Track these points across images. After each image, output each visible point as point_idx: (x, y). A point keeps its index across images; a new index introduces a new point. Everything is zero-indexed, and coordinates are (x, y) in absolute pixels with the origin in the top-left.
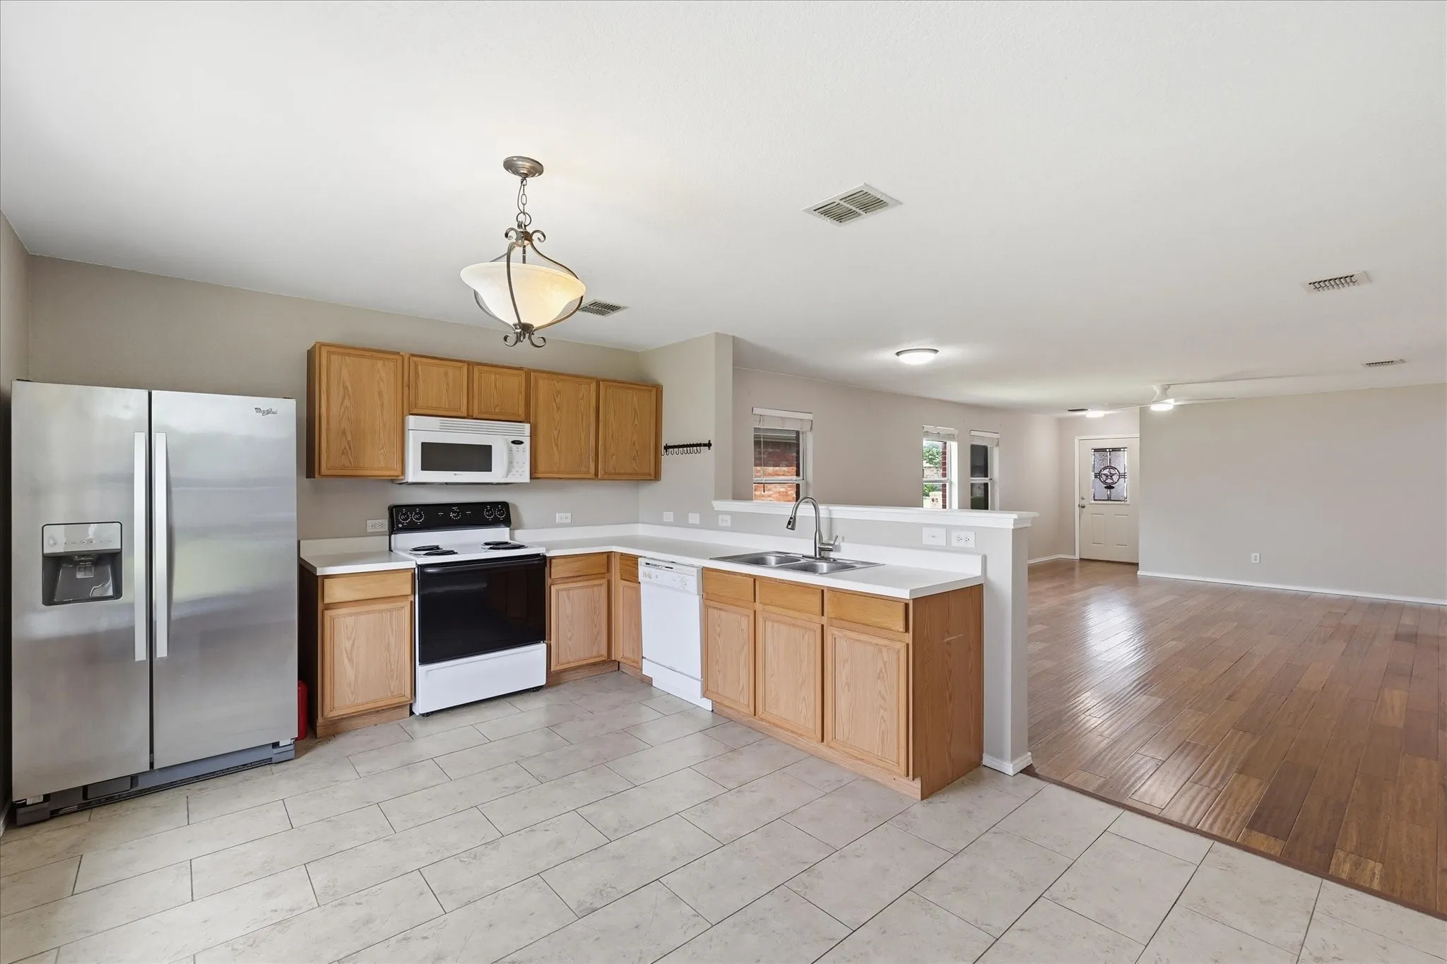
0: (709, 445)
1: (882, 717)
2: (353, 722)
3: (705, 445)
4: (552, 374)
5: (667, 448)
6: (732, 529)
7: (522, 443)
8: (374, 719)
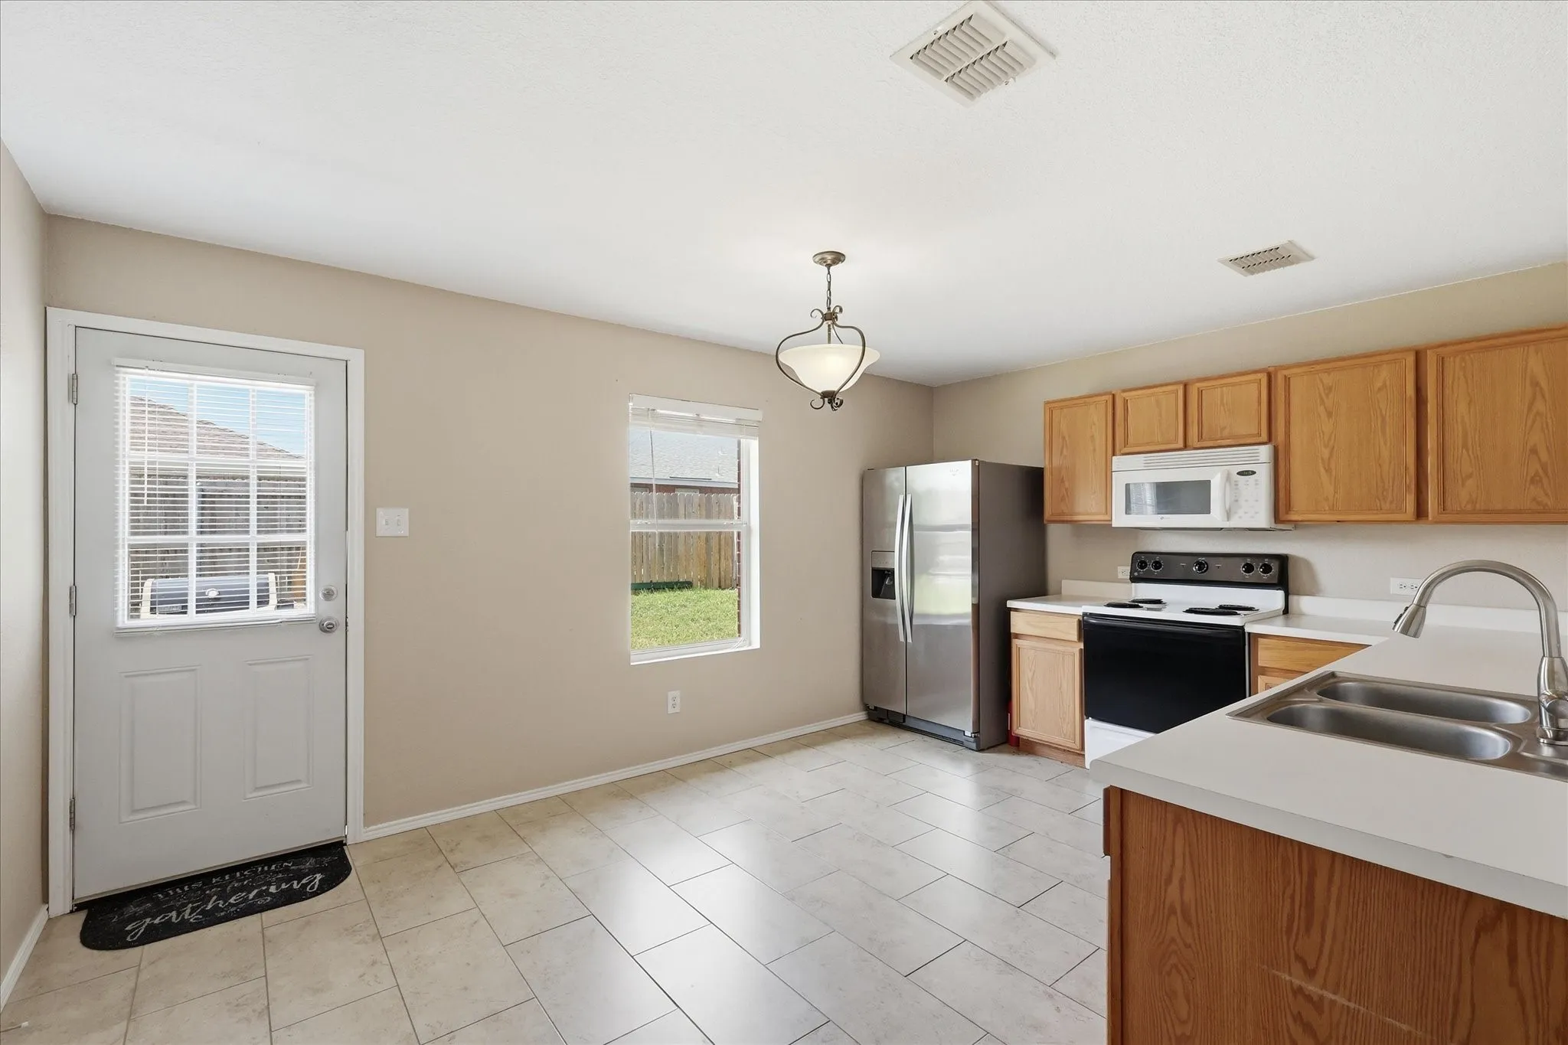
2: (1046, 751)
4: (1313, 366)
7: (1253, 473)
8: (1062, 756)
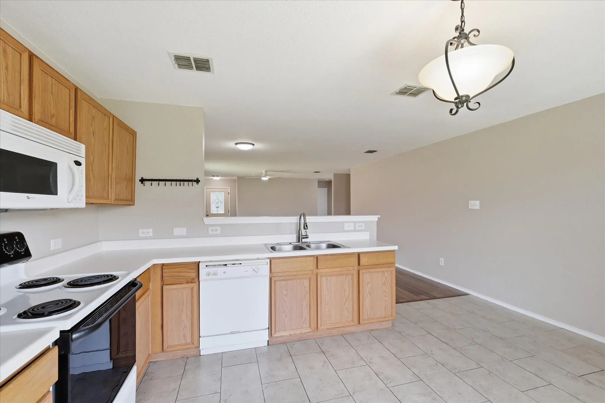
0: (197, 181)
1: (385, 300)
3: (195, 181)
5: (142, 180)
6: (222, 235)
7: (80, 164)
